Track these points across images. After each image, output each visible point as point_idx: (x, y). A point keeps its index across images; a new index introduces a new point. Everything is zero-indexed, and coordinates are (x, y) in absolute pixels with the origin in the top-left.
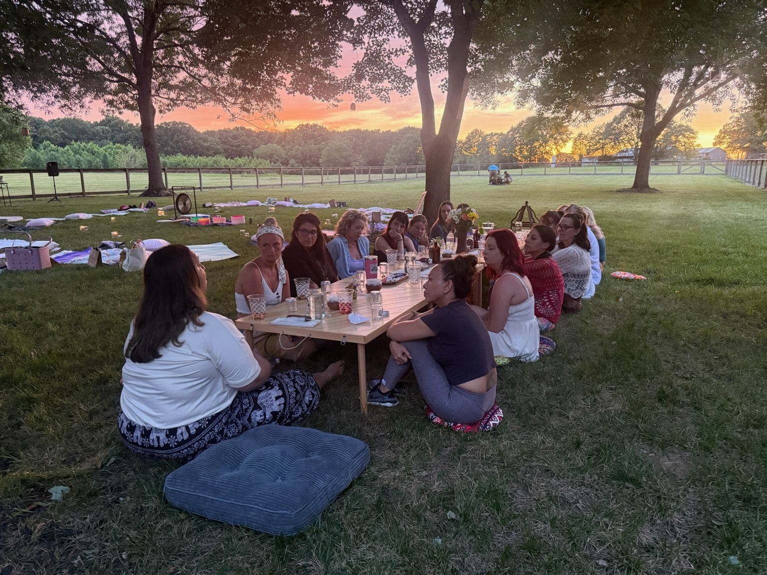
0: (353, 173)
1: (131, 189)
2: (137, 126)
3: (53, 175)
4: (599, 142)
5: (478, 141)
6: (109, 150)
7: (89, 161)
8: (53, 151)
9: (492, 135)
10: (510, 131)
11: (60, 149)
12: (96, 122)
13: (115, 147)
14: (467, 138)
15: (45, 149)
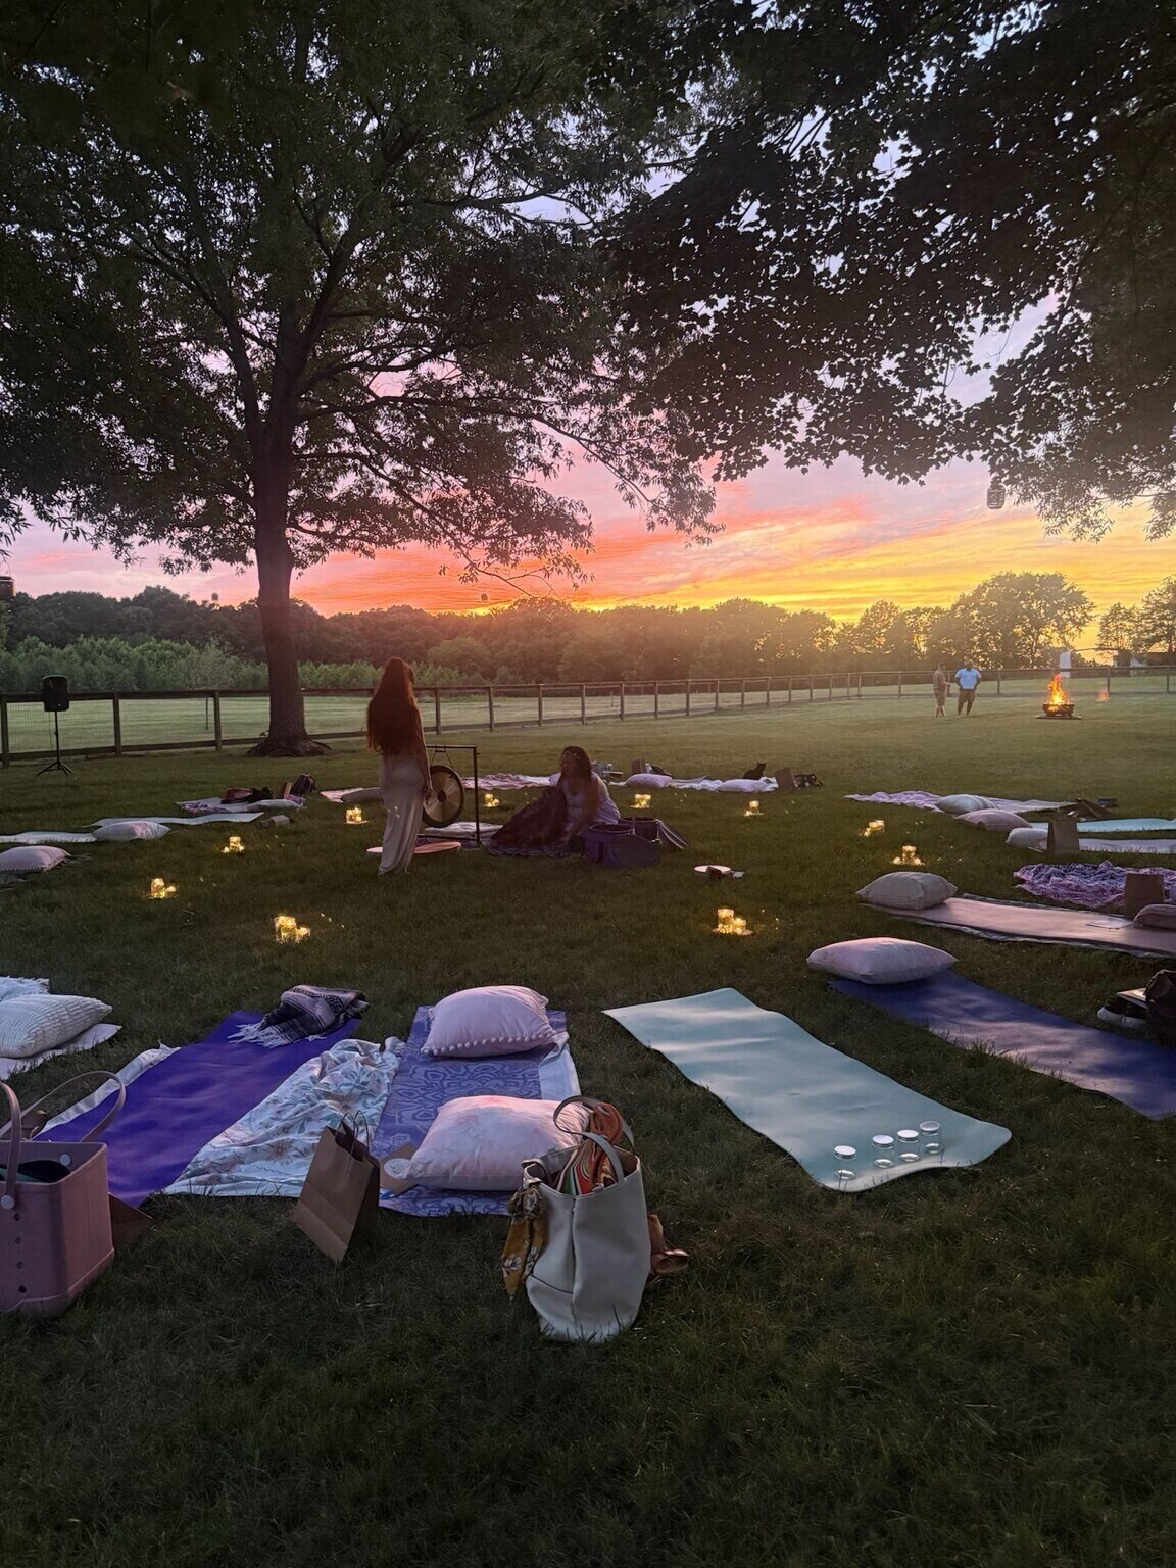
0: (616, 692)
1: (224, 736)
2: (203, 606)
3: (56, 710)
4: (1161, 625)
5: (886, 626)
6: (150, 652)
7: (108, 673)
8: (43, 654)
9: (917, 612)
10: (958, 604)
11: (56, 651)
12: (127, 599)
13: (160, 645)
14: (862, 619)
15: (27, 652)
